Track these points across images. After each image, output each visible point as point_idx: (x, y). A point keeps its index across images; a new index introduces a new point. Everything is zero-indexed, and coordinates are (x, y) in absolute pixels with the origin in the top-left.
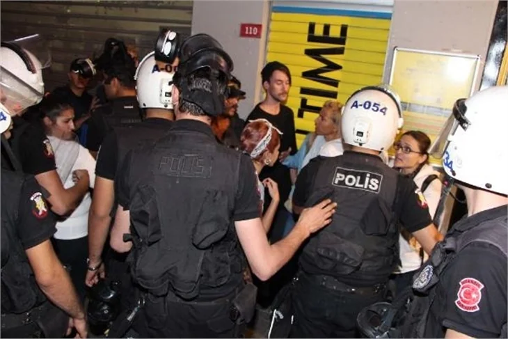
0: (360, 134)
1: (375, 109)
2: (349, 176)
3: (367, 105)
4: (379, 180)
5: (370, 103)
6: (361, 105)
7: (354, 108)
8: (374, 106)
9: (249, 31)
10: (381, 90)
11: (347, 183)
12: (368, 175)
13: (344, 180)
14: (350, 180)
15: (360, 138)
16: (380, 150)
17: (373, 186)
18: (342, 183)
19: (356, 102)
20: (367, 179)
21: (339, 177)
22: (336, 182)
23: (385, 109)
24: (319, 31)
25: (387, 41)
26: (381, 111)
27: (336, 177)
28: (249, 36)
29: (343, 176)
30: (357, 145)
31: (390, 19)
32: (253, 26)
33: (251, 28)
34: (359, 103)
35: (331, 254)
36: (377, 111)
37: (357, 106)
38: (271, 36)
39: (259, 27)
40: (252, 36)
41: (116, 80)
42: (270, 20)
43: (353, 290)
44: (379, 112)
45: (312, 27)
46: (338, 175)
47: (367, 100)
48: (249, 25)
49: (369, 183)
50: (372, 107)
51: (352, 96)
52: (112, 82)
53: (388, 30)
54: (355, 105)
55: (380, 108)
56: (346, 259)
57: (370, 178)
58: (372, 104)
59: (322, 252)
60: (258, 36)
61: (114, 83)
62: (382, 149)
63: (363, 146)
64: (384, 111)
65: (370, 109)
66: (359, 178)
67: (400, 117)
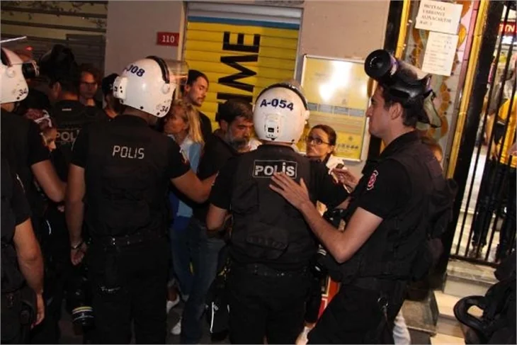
0: (271, 130)
1: (283, 105)
2: (267, 167)
3: (275, 103)
4: (295, 167)
5: (277, 101)
6: (269, 103)
7: (263, 106)
8: (281, 103)
9: (166, 40)
10: (287, 87)
11: (266, 172)
12: (284, 164)
13: (263, 172)
14: (269, 171)
15: (271, 133)
16: (290, 142)
17: (290, 173)
18: (262, 173)
19: (265, 100)
20: (284, 167)
21: (258, 169)
22: (256, 174)
23: (292, 104)
24: (233, 40)
25: (296, 50)
26: (288, 107)
27: (255, 169)
28: (166, 44)
29: (262, 167)
30: (270, 140)
31: (298, 29)
32: (170, 34)
33: (168, 37)
34: (267, 101)
35: (260, 241)
36: (284, 107)
37: (265, 105)
38: (188, 44)
39: (177, 35)
40: (170, 44)
41: (59, 84)
42: (186, 29)
43: (282, 274)
44: (286, 108)
45: (227, 36)
46: (257, 167)
47: (274, 98)
48: (166, 34)
49: (286, 171)
50: (279, 104)
51: (261, 94)
52: (54, 86)
53: (297, 39)
54: (264, 103)
55: (287, 104)
56: (274, 243)
57: (286, 167)
58: (279, 101)
59: (251, 241)
60: (176, 44)
61: (57, 88)
62: (293, 140)
63: (275, 140)
64: (291, 107)
65: (278, 106)
66: (276, 167)
67: (306, 109)
